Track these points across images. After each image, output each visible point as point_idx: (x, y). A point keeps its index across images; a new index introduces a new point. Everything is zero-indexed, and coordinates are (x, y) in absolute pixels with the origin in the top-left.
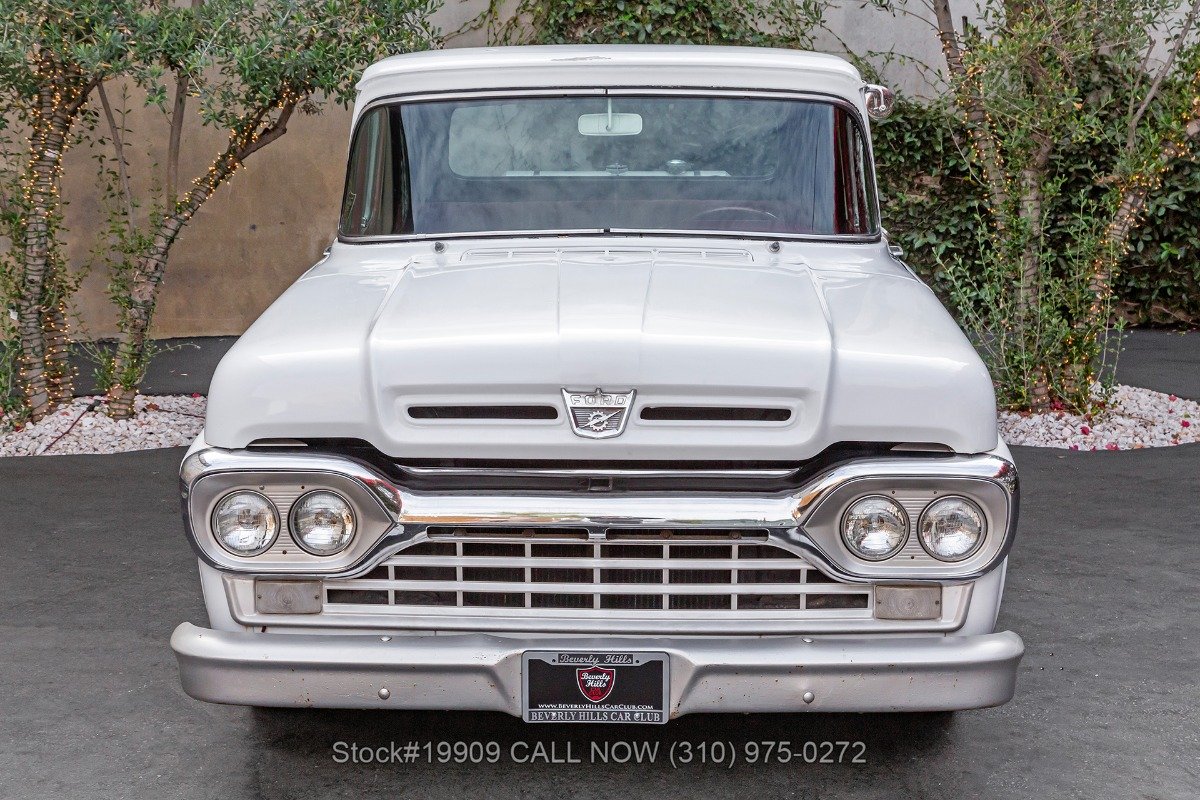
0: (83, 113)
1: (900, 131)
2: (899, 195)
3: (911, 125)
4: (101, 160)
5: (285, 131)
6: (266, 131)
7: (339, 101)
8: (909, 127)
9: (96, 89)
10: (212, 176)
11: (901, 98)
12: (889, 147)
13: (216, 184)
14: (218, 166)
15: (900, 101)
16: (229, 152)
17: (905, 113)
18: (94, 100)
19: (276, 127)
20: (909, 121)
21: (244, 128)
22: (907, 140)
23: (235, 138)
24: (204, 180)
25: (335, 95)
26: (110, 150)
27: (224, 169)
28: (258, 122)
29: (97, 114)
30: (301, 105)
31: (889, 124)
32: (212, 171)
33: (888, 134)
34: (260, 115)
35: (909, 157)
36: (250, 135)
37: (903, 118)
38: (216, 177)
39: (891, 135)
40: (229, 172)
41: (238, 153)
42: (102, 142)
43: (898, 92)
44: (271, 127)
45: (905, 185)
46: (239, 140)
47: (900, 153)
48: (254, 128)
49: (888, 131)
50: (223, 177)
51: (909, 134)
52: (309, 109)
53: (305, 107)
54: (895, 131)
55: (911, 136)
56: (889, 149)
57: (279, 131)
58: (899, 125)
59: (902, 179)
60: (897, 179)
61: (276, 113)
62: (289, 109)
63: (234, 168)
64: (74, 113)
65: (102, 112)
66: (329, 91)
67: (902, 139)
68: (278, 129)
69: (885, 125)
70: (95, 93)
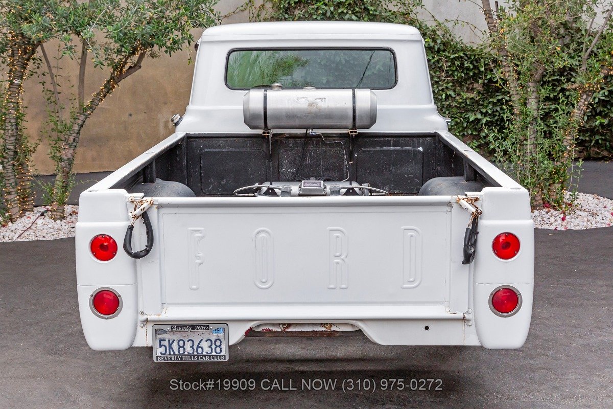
0: (33, 59)
1: (462, 61)
2: (462, 93)
3: (468, 57)
4: (43, 84)
5: (140, 67)
6: (130, 67)
7: (166, 52)
8: (467, 58)
9: (39, 47)
10: (102, 92)
11: (462, 43)
12: (457, 69)
13: (105, 96)
14: (105, 87)
15: (462, 45)
16: (111, 79)
17: (465, 51)
18: (38, 53)
19: (135, 65)
20: (466, 55)
21: (118, 67)
22: (466, 65)
23: (114, 71)
24: (98, 94)
25: (164, 49)
26: (48, 79)
27: (109, 88)
28: (125, 63)
29: (41, 60)
30: (149, 53)
31: (457, 57)
32: (102, 89)
33: (456, 62)
34: (127, 59)
35: (467, 74)
36: (121, 70)
37: (464, 54)
38: (104, 93)
39: (457, 63)
40: (111, 89)
41: (115, 80)
42: (44, 75)
43: (461, 40)
44: (133, 65)
45: (465, 88)
46: (116, 72)
47: (462, 72)
48: (124, 66)
49: (456, 60)
50: (108, 92)
51: (467, 62)
52: (153, 56)
53: (151, 54)
54: (459, 60)
55: (467, 63)
56: (456, 70)
57: (137, 67)
58: (461, 57)
59: (463, 85)
60: (461, 85)
61: (135, 58)
62: (142, 56)
63: (114, 87)
64: (28, 60)
65: (43, 59)
66: (160, 46)
67: (463, 65)
68: (137, 66)
69: (454, 58)
70: (39, 49)
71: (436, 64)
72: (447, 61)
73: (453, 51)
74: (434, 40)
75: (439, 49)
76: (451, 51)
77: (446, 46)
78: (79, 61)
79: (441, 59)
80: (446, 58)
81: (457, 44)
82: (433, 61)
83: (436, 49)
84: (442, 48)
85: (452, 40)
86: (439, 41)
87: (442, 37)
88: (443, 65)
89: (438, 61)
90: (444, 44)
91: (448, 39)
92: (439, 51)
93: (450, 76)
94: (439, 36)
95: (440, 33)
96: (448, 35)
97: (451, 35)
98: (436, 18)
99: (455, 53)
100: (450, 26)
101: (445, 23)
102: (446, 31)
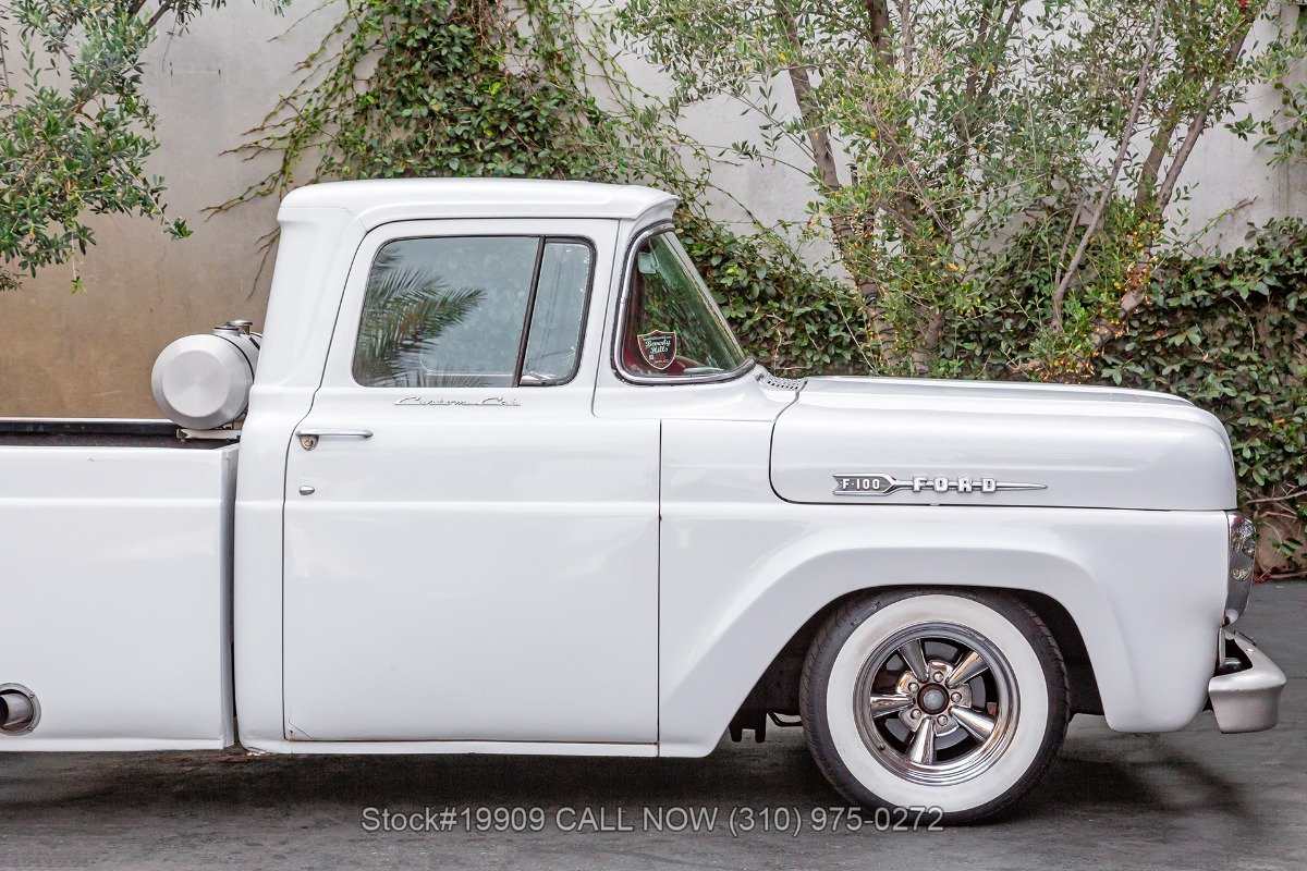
1: (824, 323)
8: (835, 318)
11: (823, 279)
12: (810, 342)
15: (822, 285)
17: (829, 300)
20: (834, 309)
22: (833, 334)
31: (810, 314)
33: (807, 326)
35: (836, 357)
37: (828, 306)
39: (812, 328)
43: (819, 272)
47: (825, 352)
49: (808, 322)
51: (835, 326)
54: (816, 322)
55: (836, 330)
56: (809, 346)
58: (822, 315)
67: (827, 333)
69: (803, 316)
71: (760, 330)
72: (787, 325)
73: (800, 299)
74: (751, 272)
75: (763, 292)
76: (795, 299)
77: (781, 286)
79: (770, 319)
80: (783, 317)
81: (808, 281)
82: (749, 323)
83: (757, 293)
84: (771, 290)
85: (798, 272)
86: (761, 275)
87: (772, 265)
88: (775, 334)
89: (762, 323)
90: (778, 281)
91: (787, 269)
92: (763, 298)
93: (795, 362)
94: (763, 261)
95: (764, 253)
96: (786, 260)
97: (793, 260)
98: (757, 216)
99: (806, 304)
100: (792, 238)
101: (780, 231)
102: (782, 249)
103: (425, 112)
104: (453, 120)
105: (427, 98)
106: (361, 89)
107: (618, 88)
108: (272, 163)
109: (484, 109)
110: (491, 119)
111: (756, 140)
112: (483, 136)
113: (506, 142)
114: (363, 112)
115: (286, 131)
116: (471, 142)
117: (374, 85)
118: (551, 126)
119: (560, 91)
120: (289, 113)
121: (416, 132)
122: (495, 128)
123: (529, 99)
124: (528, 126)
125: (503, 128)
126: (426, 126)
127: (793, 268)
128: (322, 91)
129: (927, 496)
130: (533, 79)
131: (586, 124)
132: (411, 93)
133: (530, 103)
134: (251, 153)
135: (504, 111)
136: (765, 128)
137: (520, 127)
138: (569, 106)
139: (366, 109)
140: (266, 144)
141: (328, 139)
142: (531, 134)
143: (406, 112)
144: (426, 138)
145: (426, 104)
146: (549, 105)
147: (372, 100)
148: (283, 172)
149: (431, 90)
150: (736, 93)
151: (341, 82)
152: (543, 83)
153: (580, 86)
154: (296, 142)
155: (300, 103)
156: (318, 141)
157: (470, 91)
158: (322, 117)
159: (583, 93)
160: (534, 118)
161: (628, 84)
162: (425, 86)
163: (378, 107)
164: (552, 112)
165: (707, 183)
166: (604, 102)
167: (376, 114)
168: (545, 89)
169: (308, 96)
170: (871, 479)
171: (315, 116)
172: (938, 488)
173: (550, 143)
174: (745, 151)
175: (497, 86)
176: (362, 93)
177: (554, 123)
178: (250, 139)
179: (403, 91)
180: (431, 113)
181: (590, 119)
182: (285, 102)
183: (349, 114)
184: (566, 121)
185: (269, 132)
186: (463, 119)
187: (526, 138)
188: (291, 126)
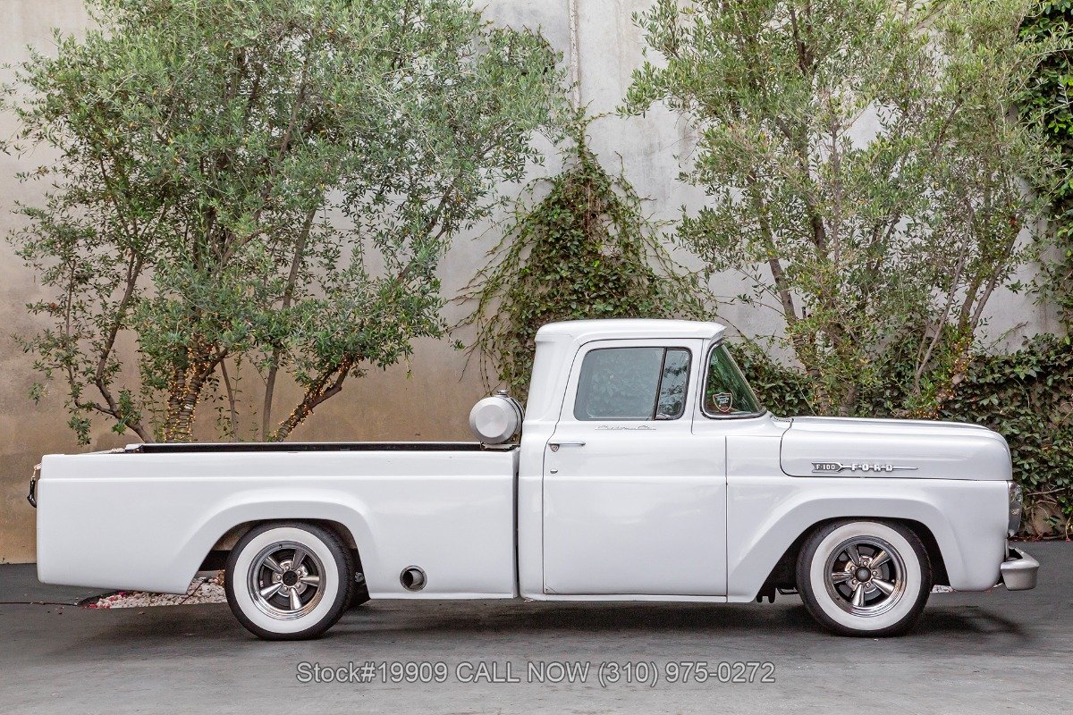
0: (209, 380)
3: (790, 388)
4: (220, 410)
5: (340, 389)
6: (328, 389)
7: (380, 365)
8: (789, 389)
9: (219, 364)
10: (292, 419)
11: (782, 368)
13: (295, 425)
14: (296, 412)
15: (781, 371)
16: (304, 403)
17: (785, 379)
18: (217, 371)
19: (334, 386)
20: (788, 384)
21: (315, 386)
22: (788, 399)
23: (309, 393)
24: (286, 422)
25: (377, 362)
26: (226, 403)
27: (301, 413)
28: (324, 382)
29: (218, 381)
30: (352, 371)
31: (775, 387)
32: (292, 416)
33: (773, 394)
34: (326, 377)
36: (319, 391)
37: (784, 383)
38: (295, 420)
39: (776, 395)
40: (304, 416)
41: (309, 404)
42: (221, 398)
43: (779, 364)
44: (332, 386)
46: (311, 395)
47: (784, 408)
48: (322, 386)
50: (299, 420)
52: (357, 374)
53: (355, 372)
55: (790, 396)
56: (774, 406)
57: (336, 389)
58: (781, 387)
61: (335, 377)
62: (345, 373)
63: (307, 414)
64: (204, 380)
65: (222, 379)
66: (373, 359)
67: (784, 398)
68: (337, 387)
69: (771, 388)
70: (218, 367)
73: (769, 379)
76: (766, 379)
77: (758, 372)
78: (267, 380)
81: (773, 369)
85: (767, 364)
87: (752, 360)
90: (756, 369)
91: (761, 362)
94: (748, 358)
95: (748, 353)
96: (760, 357)
97: (764, 357)
98: (744, 333)
99: (772, 382)
100: (763, 344)
101: (756, 341)
102: (758, 351)
103: (558, 277)
104: (573, 281)
105: (559, 269)
106: (522, 265)
107: (664, 262)
108: (473, 306)
109: (590, 275)
110: (594, 281)
111: (751, 293)
112: (589, 289)
113: (603, 293)
114: (523, 278)
115: (481, 288)
116: (582, 293)
117: (529, 263)
118: (628, 283)
119: (632, 265)
120: (482, 279)
121: (552, 288)
122: (596, 285)
123: (616, 269)
124: (615, 284)
125: (601, 286)
126: (558, 285)
127: (764, 361)
128: (501, 267)
129: (859, 473)
130: (618, 258)
131: (647, 283)
132: (550, 266)
133: (616, 271)
134: (461, 302)
135: (601, 276)
136: (755, 287)
137: (611, 285)
138: (638, 273)
139: (525, 276)
140: (470, 296)
141: (503, 292)
142: (616, 288)
143: (548, 277)
144: (558, 291)
145: (558, 272)
146: (627, 272)
147: (528, 271)
148: (479, 311)
149: (561, 265)
150: (738, 267)
151: (511, 262)
152: (622, 260)
153: (643, 262)
154: (487, 295)
155: (489, 274)
156: (499, 294)
157: (583, 265)
158: (500, 281)
159: (645, 266)
160: (618, 280)
161: (670, 260)
162: (558, 263)
163: (531, 275)
164: (628, 276)
165: (715, 315)
166: (657, 270)
167: (530, 279)
168: (624, 263)
169: (493, 270)
170: (830, 464)
171: (497, 279)
172: (864, 469)
173: (627, 293)
174: (745, 299)
175: (598, 262)
176: (523, 267)
177: (629, 282)
178: (462, 293)
179: (546, 266)
180: (561, 278)
181: (649, 280)
182: (480, 273)
183: (516, 278)
184: (635, 281)
185: (471, 290)
186: (578, 281)
187: (614, 291)
188: (484, 286)
